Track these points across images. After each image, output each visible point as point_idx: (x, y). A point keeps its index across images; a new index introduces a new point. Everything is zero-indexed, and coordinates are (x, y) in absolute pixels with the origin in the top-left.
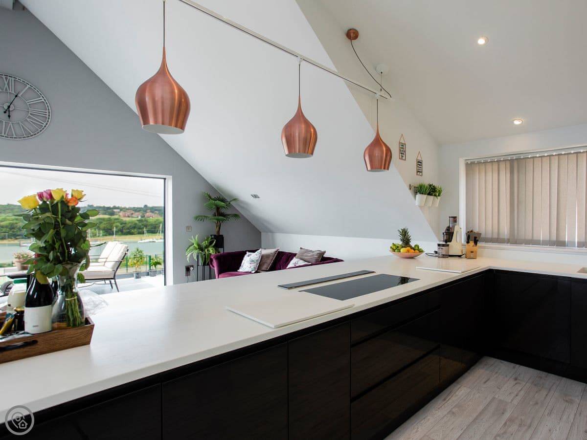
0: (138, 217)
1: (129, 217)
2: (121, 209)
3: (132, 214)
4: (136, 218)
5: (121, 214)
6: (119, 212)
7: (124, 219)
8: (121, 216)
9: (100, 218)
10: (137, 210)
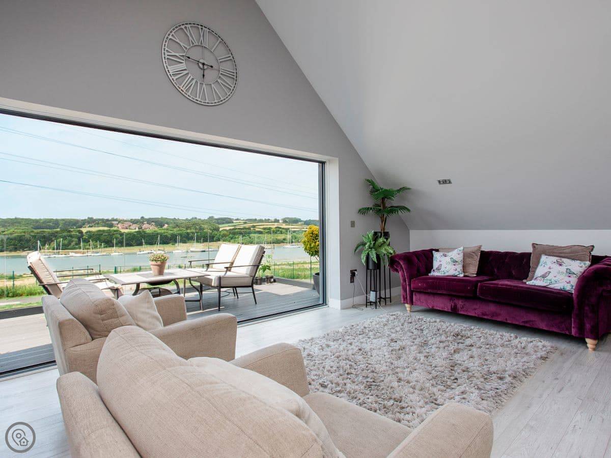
1: (127, 228)
2: (119, 221)
3: (130, 226)
4: (134, 229)
5: (119, 225)
6: (117, 224)
7: (123, 231)
8: (120, 228)
9: (100, 231)
10: (134, 222)
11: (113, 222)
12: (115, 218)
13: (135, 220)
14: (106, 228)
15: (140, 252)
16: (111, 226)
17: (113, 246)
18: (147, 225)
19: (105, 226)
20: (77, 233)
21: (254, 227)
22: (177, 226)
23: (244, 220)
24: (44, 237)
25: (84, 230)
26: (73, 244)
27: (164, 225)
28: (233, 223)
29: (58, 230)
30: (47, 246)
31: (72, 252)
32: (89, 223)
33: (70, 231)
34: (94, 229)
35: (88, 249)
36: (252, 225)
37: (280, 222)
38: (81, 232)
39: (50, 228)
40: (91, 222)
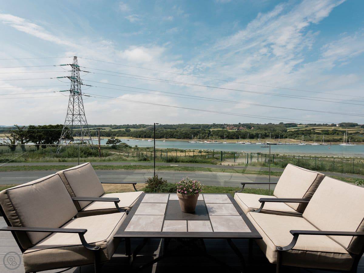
0: (236, 130)
1: (231, 129)
2: (228, 125)
3: (233, 128)
4: (235, 130)
5: (228, 128)
6: (227, 127)
7: (229, 131)
8: (228, 129)
9: (218, 130)
10: (235, 126)
11: (225, 126)
12: (226, 124)
13: (236, 125)
14: (221, 129)
15: (238, 142)
16: (224, 128)
17: (224, 139)
18: (242, 127)
19: (220, 128)
20: (208, 132)
21: (314, 129)
22: (259, 128)
23: (305, 125)
24: (194, 133)
25: (211, 130)
26: (206, 137)
27: (251, 128)
28: (297, 126)
29: (201, 129)
30: (195, 137)
31: (205, 141)
32: (213, 126)
33: (205, 130)
34: (216, 129)
35: (212, 139)
36: (312, 128)
37: (337, 126)
38: (210, 131)
39: (197, 128)
40: (215, 126)
